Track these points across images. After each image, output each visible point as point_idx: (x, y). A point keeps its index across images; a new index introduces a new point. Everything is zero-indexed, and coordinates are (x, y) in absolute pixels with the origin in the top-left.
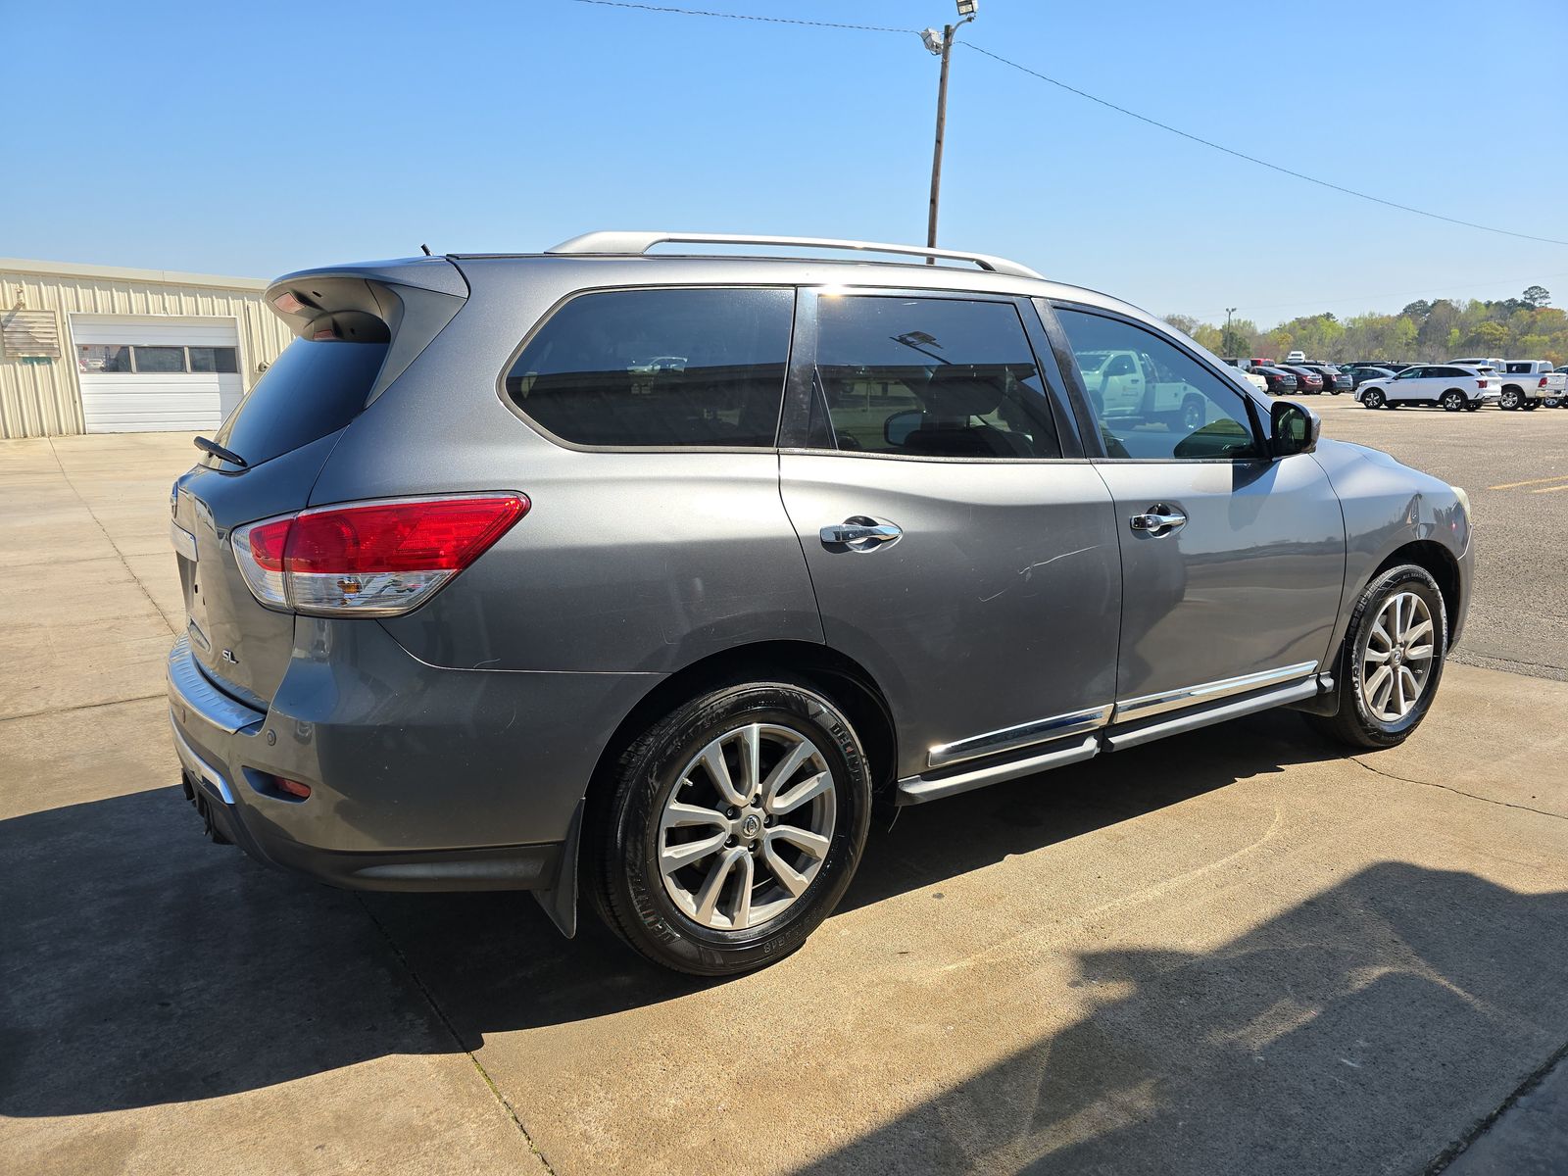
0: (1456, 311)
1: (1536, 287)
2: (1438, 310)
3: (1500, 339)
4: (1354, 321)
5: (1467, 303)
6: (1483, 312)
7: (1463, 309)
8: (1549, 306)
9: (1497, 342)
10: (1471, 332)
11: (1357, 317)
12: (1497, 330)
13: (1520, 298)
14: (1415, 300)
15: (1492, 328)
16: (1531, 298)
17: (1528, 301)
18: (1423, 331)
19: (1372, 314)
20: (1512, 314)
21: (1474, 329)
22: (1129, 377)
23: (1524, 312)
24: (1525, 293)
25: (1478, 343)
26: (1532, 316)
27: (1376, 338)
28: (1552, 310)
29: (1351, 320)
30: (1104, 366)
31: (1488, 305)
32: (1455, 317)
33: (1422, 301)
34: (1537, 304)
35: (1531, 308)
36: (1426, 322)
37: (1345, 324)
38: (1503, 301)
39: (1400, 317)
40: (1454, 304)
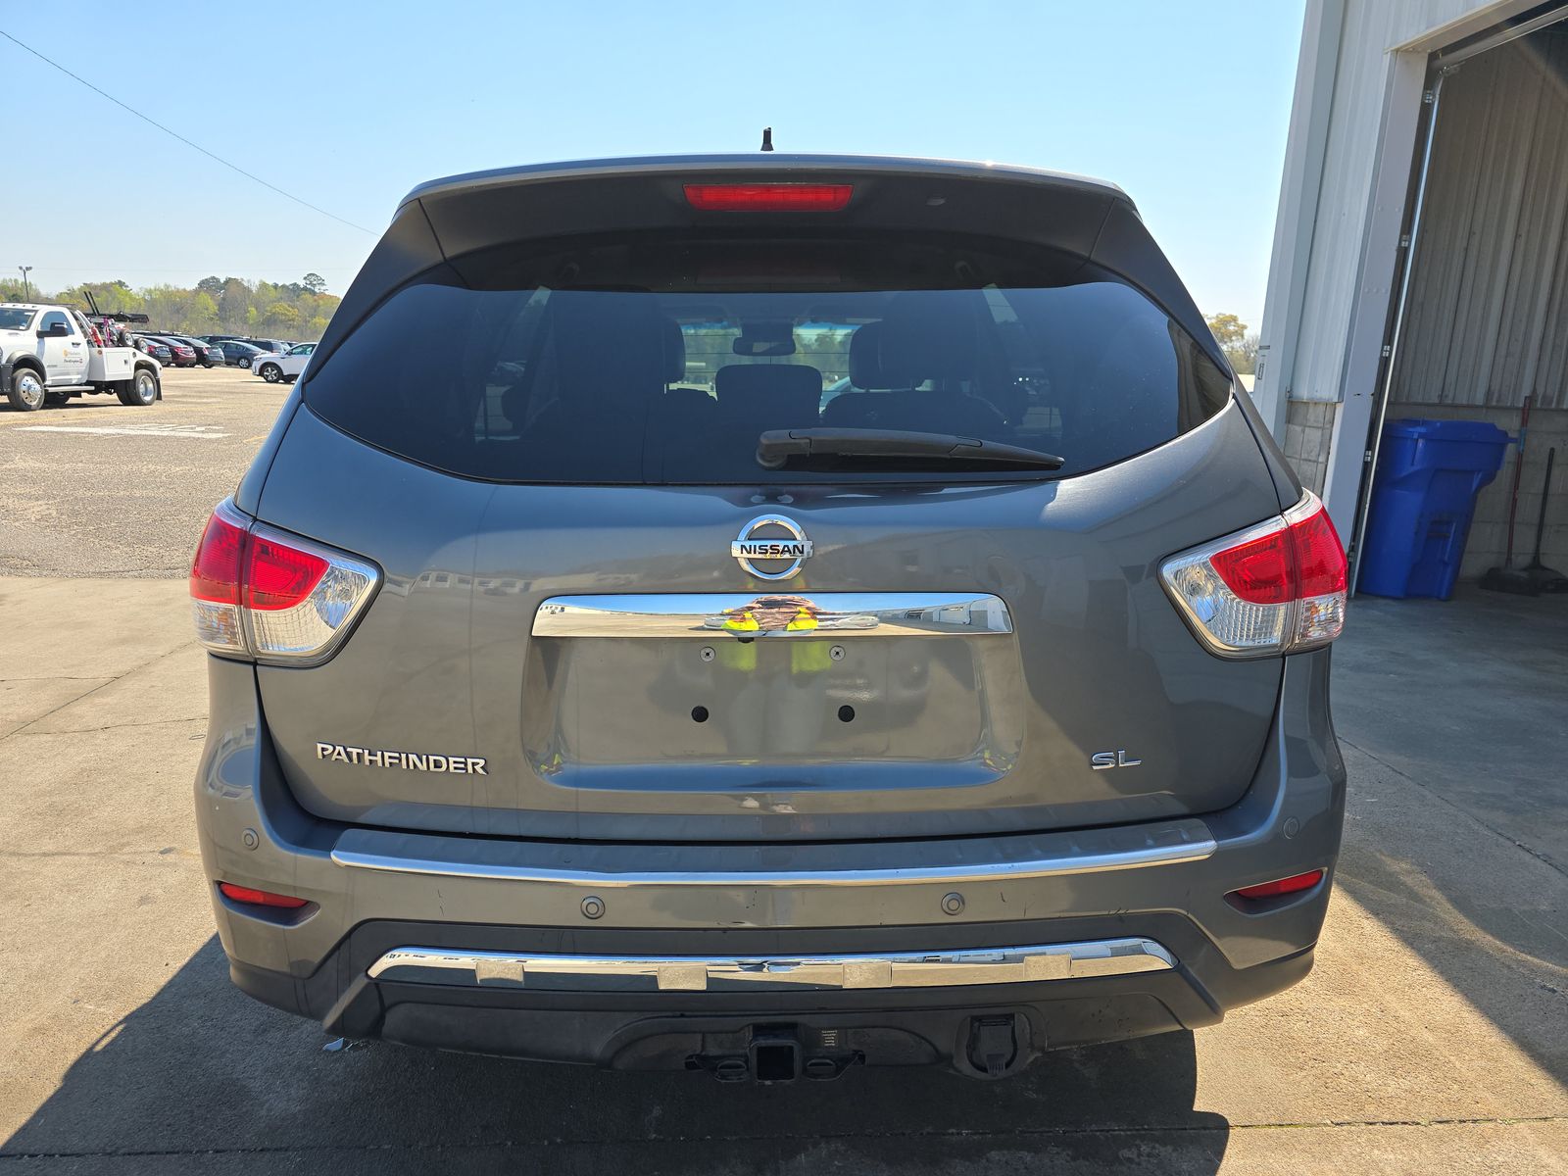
0: (247, 290)
1: (313, 275)
2: (232, 288)
3: (293, 320)
4: (150, 292)
5: (257, 283)
6: (273, 293)
7: (254, 289)
8: (326, 292)
9: (291, 322)
10: (267, 311)
11: (153, 288)
12: (289, 311)
13: (302, 283)
14: (207, 276)
15: (282, 308)
16: (311, 284)
17: (308, 286)
18: (222, 307)
19: (167, 286)
20: (298, 297)
21: (268, 309)
22: (70, 339)
23: (307, 296)
24: (305, 278)
25: (275, 322)
26: (315, 301)
27: (178, 311)
28: (331, 297)
29: (146, 290)
30: (36, 325)
31: (276, 286)
32: (249, 296)
33: (213, 278)
34: (316, 290)
35: (313, 293)
36: (224, 299)
37: (141, 294)
38: (288, 284)
39: (196, 292)
40: (246, 284)
